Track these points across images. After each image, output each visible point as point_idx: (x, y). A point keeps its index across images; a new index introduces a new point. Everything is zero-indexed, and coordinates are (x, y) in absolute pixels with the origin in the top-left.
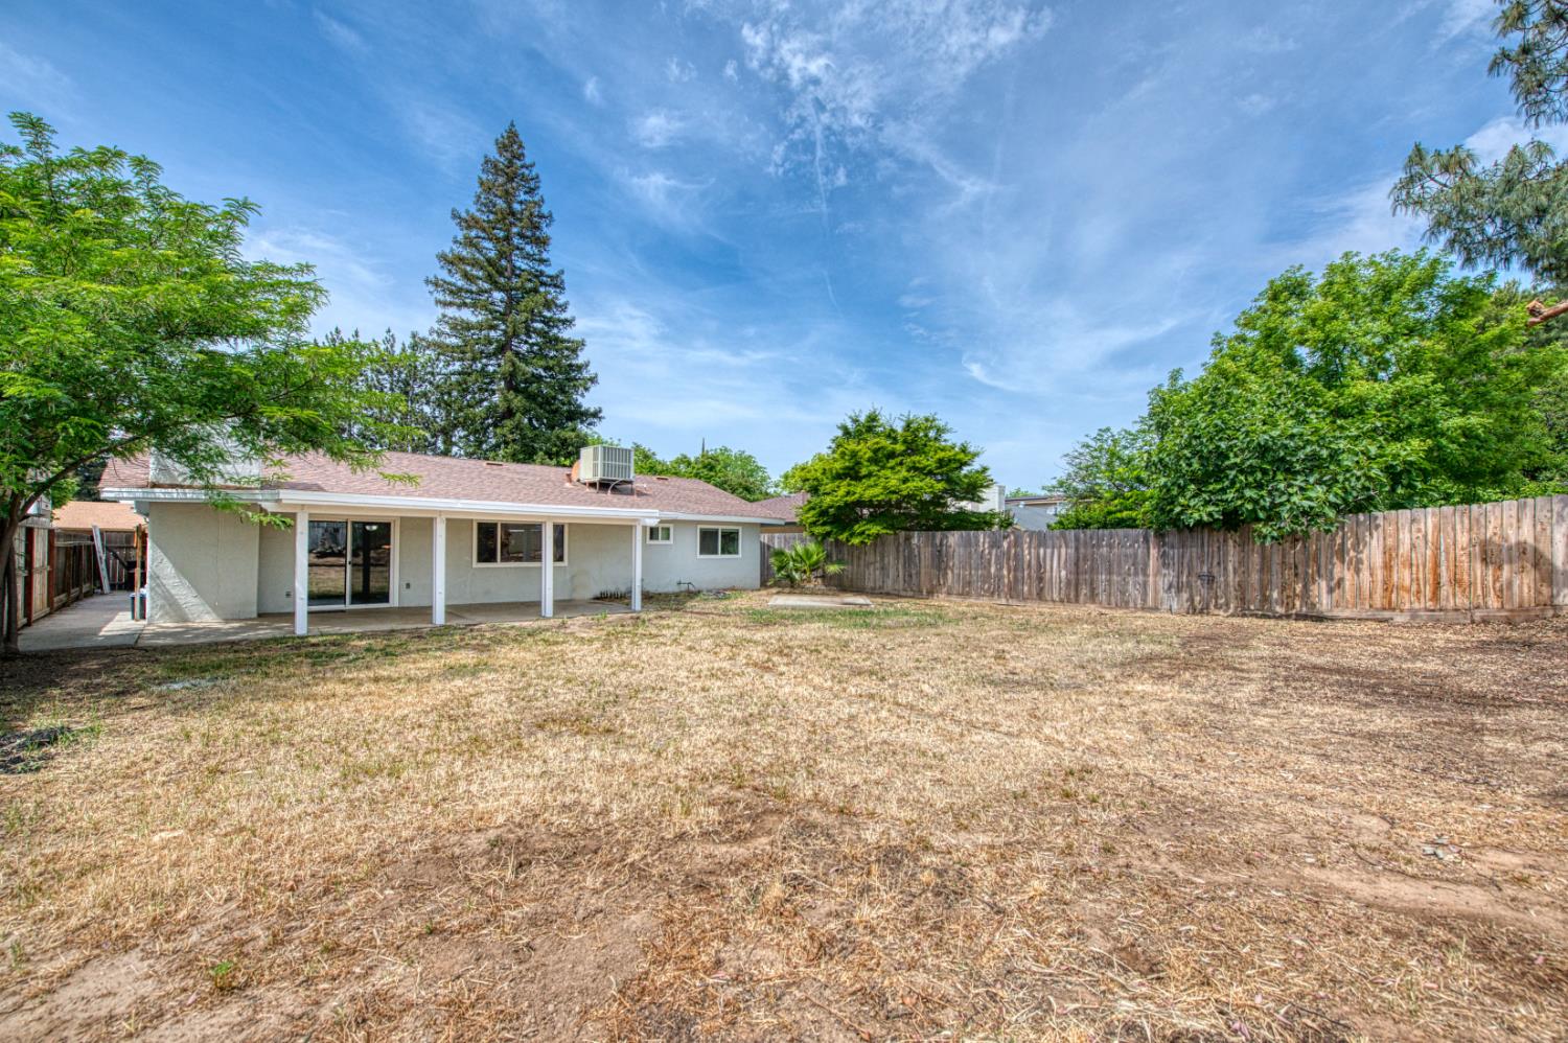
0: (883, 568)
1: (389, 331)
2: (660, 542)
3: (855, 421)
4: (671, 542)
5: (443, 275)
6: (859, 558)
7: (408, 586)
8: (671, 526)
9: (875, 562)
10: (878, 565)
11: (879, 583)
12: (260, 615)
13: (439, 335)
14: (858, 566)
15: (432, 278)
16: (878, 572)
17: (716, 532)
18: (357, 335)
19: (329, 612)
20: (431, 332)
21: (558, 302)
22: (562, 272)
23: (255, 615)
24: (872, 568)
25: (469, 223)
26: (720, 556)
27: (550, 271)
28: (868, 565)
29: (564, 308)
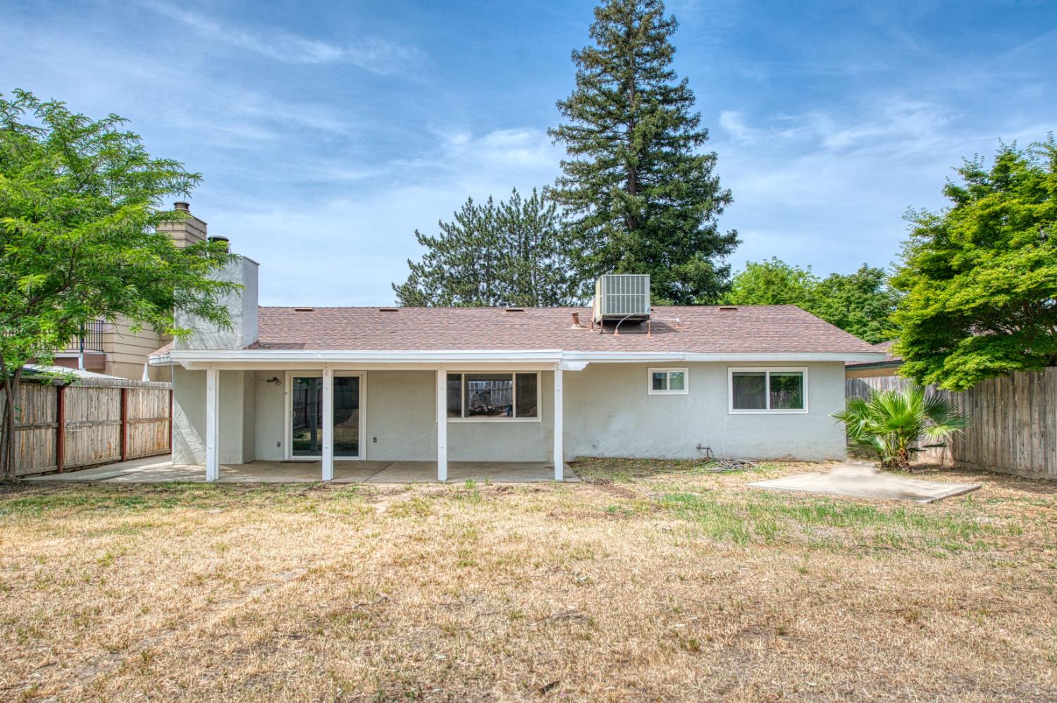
0: (1043, 435)
1: (514, 191)
2: (668, 392)
3: (973, 175)
4: (686, 391)
5: (567, 122)
6: (1005, 415)
7: (375, 440)
8: (686, 371)
9: (1031, 424)
10: (1036, 428)
11: (1039, 461)
12: (245, 463)
13: (564, 184)
14: (1005, 428)
15: (557, 128)
16: (1036, 441)
17: (761, 377)
18: (491, 201)
19: (306, 462)
20: (558, 182)
21: (688, 116)
22: (687, 80)
23: (240, 462)
24: (1026, 432)
25: (590, 58)
26: (768, 411)
27: (672, 84)
28: (1019, 426)
29: (695, 121)
